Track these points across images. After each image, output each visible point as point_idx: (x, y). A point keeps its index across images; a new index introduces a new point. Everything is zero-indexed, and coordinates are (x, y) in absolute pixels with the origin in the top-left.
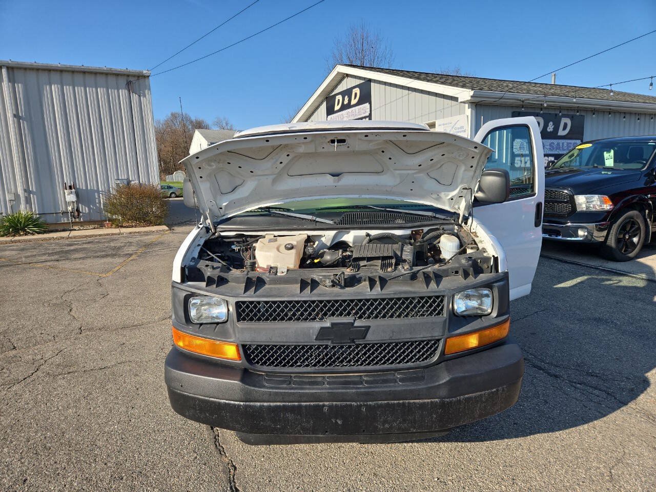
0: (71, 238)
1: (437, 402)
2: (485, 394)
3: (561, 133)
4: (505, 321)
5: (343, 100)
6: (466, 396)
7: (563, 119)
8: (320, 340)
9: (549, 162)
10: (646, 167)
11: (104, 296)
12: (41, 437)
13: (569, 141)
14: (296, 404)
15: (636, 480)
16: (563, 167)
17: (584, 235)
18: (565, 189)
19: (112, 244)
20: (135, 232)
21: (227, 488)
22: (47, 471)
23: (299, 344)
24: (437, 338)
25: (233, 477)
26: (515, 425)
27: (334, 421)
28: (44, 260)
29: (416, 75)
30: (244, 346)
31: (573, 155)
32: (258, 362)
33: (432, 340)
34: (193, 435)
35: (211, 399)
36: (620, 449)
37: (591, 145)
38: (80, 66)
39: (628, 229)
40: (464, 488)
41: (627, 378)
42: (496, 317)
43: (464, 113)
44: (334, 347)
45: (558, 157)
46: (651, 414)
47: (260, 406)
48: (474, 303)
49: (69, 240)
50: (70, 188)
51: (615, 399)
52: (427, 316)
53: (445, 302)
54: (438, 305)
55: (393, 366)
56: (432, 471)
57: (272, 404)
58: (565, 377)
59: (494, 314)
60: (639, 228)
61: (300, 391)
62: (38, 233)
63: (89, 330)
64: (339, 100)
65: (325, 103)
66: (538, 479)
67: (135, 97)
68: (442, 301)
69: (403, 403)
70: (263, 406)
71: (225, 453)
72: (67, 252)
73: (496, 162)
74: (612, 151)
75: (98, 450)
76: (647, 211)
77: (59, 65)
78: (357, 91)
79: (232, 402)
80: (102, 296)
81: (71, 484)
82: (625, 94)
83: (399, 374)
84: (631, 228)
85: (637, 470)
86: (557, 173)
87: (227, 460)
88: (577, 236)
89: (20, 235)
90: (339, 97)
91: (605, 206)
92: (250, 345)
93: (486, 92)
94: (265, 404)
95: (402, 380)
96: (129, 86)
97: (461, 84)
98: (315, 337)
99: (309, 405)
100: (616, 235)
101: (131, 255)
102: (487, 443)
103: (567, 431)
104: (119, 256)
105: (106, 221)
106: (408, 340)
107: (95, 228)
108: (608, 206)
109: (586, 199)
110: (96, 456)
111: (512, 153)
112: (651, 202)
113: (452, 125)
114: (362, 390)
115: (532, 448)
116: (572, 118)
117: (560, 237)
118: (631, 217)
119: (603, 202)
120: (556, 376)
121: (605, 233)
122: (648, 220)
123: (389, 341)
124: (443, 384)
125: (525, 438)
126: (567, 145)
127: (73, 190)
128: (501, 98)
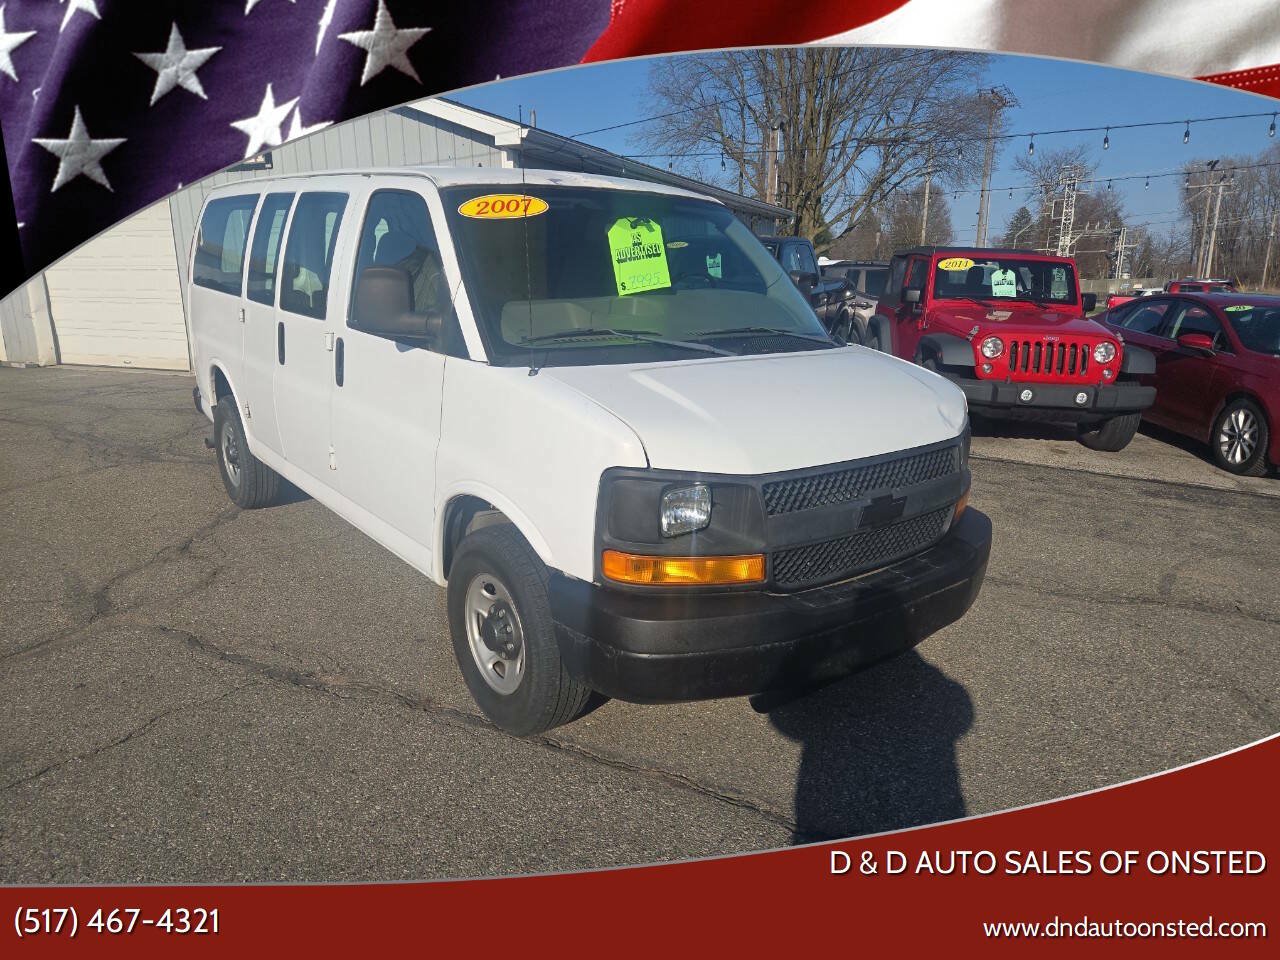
1: (967, 582)
23: (839, 537)
30: (773, 555)
53: (957, 453)
74: (719, 256)
79: (778, 644)
92: (780, 553)
98: (857, 523)
106: (934, 509)
128: (559, 150)
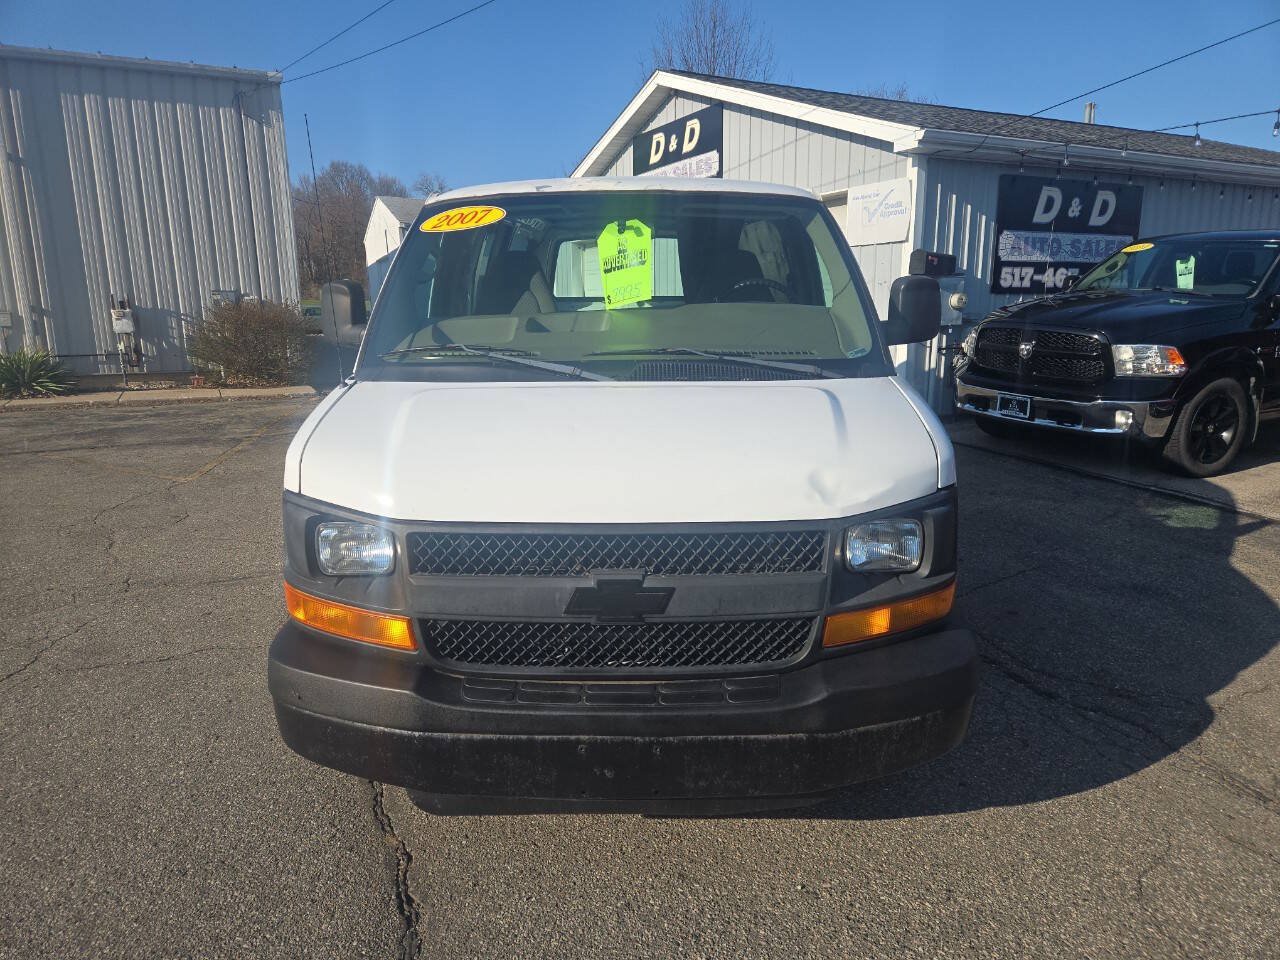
0: (122, 405)
1: (802, 739)
2: (897, 725)
3: (1096, 220)
4: (945, 585)
5: (668, 143)
6: (861, 729)
7: (1100, 192)
8: (573, 613)
9: (1067, 279)
10: (1257, 291)
11: (178, 520)
12: (32, 790)
13: (1110, 238)
14: (524, 737)
15: (1187, 898)
16: (1093, 289)
17: (1126, 424)
18: (1095, 332)
19: (204, 420)
20: (249, 397)
21: (389, 896)
22: (38, 855)
23: (534, 620)
24: (807, 614)
25: (405, 875)
26: (961, 788)
27: (598, 773)
28: (67, 447)
29: (814, 96)
30: (423, 622)
31: (1115, 265)
32: (451, 655)
33: (798, 619)
34: (332, 792)
35: (356, 724)
36: (1162, 839)
37: (1151, 246)
38: (141, 59)
39: (1213, 414)
40: (851, 904)
41: (1187, 702)
42: (927, 577)
43: (904, 174)
44: (603, 629)
45: (1086, 268)
46: (1228, 773)
47: (452, 740)
48: (885, 549)
49: (118, 409)
50: (122, 305)
51: (1162, 741)
52: (789, 571)
53: (827, 543)
54: (812, 551)
55: (719, 668)
56: (794, 872)
57: (476, 736)
58: (1068, 697)
59: (925, 571)
60: (1235, 413)
61: (532, 713)
62: (59, 394)
63: (145, 584)
64: (658, 143)
65: (631, 149)
66: (998, 892)
67: (251, 126)
68: (820, 542)
69: (735, 740)
70: (459, 739)
71: (392, 829)
72: (113, 432)
73: (962, 274)
74: (1192, 260)
75: (143, 816)
76: (1253, 380)
77: (99, 56)
78: (695, 124)
79: (397, 731)
80: (173, 520)
81: (85, 883)
82: (1226, 147)
83: (729, 683)
84: (1220, 412)
85: (1190, 879)
86: (1084, 300)
87: (395, 842)
88: (1112, 425)
89: (22, 397)
90: (660, 137)
91: (1171, 366)
92: (435, 621)
93: (949, 133)
94: (463, 736)
95: (734, 696)
96: (238, 102)
97: (901, 116)
98: (564, 607)
99: (550, 739)
100: (1189, 425)
101: (239, 441)
102: (904, 822)
103: (1062, 800)
104: (216, 443)
105: (193, 373)
106: (751, 617)
107: (171, 387)
108: (1175, 368)
109: (1135, 352)
110: (137, 827)
111: (997, 258)
112: (1262, 363)
113: (881, 198)
114: (655, 714)
115: (990, 833)
116: (1118, 191)
117: (1080, 428)
118: (1220, 391)
119: (1167, 359)
120: (1050, 696)
121: (1167, 420)
122: (1254, 397)
123: (712, 619)
124: (814, 705)
125: (978, 811)
126: (1107, 245)
127: (128, 310)
128: (979, 147)
